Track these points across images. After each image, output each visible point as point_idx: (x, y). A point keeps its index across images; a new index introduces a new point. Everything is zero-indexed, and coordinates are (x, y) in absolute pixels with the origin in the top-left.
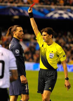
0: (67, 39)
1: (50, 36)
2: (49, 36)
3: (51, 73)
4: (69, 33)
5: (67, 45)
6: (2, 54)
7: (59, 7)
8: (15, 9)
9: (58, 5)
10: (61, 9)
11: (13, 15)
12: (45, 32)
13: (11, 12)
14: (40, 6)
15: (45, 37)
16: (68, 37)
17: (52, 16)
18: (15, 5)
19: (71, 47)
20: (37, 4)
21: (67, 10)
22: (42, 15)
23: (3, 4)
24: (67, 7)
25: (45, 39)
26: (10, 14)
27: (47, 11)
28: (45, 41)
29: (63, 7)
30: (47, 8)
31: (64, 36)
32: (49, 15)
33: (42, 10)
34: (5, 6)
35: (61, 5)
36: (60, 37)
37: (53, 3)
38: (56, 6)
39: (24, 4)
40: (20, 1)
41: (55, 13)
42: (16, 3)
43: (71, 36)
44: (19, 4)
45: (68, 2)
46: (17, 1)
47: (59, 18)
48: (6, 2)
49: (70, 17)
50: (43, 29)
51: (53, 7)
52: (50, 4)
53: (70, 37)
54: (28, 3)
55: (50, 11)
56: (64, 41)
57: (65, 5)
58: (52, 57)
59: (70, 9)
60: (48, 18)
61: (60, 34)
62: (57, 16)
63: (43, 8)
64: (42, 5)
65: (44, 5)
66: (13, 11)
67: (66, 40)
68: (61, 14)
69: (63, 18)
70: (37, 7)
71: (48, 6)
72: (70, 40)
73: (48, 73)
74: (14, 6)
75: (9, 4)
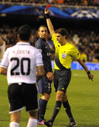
0: (91, 39)
1: (64, 37)
2: (62, 37)
3: (64, 73)
4: (92, 33)
5: (91, 45)
6: (29, 52)
7: (83, 7)
8: (40, 9)
9: (82, 5)
10: (85, 9)
11: (38, 15)
12: (59, 33)
13: (36, 12)
14: (64, 6)
15: (59, 38)
16: (91, 36)
17: (76, 16)
18: (41, 5)
19: (94, 46)
20: (61, 4)
21: (91, 10)
22: (66, 15)
23: (29, 4)
24: (91, 7)
25: (59, 40)
26: (35, 14)
27: (71, 11)
28: (59, 42)
29: (87, 7)
30: (71, 8)
31: (87, 36)
32: (73, 15)
33: (66, 10)
34: (30, 6)
35: (85, 5)
36: (84, 36)
37: (77, 3)
38: (80, 7)
39: (49, 4)
40: (45, 1)
41: (79, 13)
42: (42, 3)
43: (95, 36)
44: (44, 5)
45: (92, 2)
46: (42, 1)
47: (83, 17)
48: (31, 2)
49: (94, 17)
50: (57, 30)
51: (77, 7)
52: (74, 5)
53: (93, 36)
54: (53, 3)
55: (74, 11)
56: (88, 40)
57: (88, 5)
58: (64, 57)
59: (94, 9)
60: (72, 18)
61: (84, 34)
62: (80, 16)
63: (67, 8)
64: (66, 5)
65: (68, 5)
66: (38, 11)
67: (89, 39)
68: (85, 14)
69: (87, 18)
70: (61, 7)
71: (72, 6)
72: (93, 39)
73: (60, 73)
74: (39, 6)
75: (34, 4)
